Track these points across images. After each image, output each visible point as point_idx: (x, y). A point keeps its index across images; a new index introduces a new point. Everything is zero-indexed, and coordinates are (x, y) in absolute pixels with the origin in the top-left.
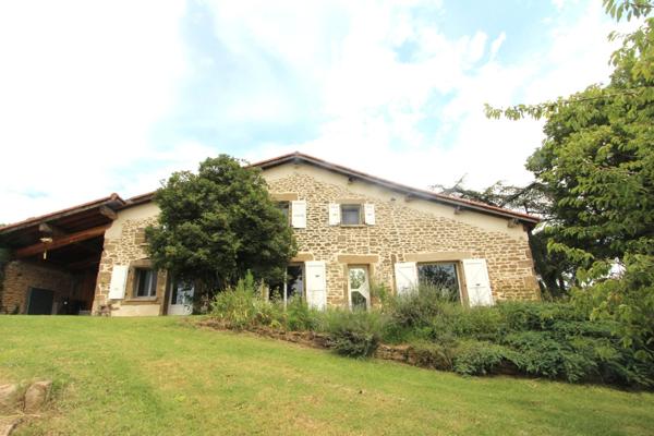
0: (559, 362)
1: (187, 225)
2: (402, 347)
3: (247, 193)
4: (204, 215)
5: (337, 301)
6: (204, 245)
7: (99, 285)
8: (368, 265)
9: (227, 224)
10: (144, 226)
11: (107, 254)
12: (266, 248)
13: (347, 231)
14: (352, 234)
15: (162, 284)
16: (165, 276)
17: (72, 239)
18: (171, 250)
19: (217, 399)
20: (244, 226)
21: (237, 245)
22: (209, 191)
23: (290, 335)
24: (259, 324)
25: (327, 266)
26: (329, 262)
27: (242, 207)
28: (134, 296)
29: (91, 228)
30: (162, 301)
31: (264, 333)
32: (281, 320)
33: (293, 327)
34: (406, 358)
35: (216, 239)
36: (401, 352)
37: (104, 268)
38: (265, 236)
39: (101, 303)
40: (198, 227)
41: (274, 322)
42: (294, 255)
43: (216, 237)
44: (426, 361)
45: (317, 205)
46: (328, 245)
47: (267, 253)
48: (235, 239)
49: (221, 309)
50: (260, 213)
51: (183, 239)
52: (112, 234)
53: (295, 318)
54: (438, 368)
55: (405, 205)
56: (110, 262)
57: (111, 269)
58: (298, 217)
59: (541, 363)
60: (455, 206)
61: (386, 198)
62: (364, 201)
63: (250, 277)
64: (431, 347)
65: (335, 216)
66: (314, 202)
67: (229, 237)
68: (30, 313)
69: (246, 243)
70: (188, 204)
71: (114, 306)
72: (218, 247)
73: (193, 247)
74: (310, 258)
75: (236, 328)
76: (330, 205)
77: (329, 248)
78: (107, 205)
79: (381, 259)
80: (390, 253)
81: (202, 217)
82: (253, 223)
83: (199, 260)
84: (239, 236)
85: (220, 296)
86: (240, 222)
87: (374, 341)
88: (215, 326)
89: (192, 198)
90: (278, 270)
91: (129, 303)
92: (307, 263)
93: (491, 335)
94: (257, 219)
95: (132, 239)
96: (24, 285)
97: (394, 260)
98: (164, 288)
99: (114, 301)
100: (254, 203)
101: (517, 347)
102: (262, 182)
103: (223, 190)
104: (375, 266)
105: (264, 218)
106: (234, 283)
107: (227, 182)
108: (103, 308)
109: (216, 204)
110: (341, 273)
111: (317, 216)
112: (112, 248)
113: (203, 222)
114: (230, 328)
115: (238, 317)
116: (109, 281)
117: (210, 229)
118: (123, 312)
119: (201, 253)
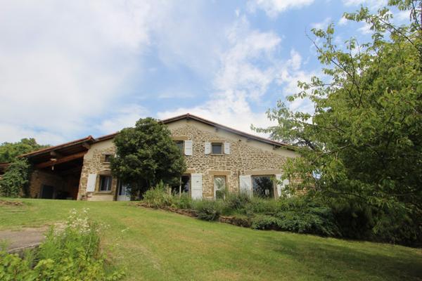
0: (297, 224)
1: (131, 156)
2: (230, 217)
3: (161, 139)
4: (139, 150)
5: (208, 195)
6: (139, 166)
7: (81, 184)
8: (225, 176)
9: (150, 156)
10: (105, 153)
11: (85, 168)
12: (170, 167)
13: (214, 157)
14: (217, 159)
15: (114, 184)
16: (116, 180)
17: (66, 159)
18: (123, 168)
19: (150, 230)
20: (158, 157)
21: (156, 166)
22: (141, 137)
23: (180, 211)
24: (166, 206)
25: (203, 177)
26: (204, 174)
27: (158, 147)
28: (99, 191)
29: (76, 153)
30: (114, 193)
31: (168, 210)
32: (176, 204)
33: (181, 207)
34: (232, 222)
35: (145, 163)
36: (229, 219)
37: (83, 175)
38: (170, 162)
39: (82, 194)
40: (136, 157)
41: (173, 205)
42: (185, 171)
43: (145, 162)
44: (240, 223)
45: (198, 143)
46: (204, 165)
47: (171, 171)
48: (155, 163)
49: (148, 198)
50: (167, 150)
51: (129, 163)
52: (88, 157)
53: (183, 203)
54: (245, 226)
55: (246, 144)
56: (86, 172)
57: (87, 176)
58: (188, 149)
59: (289, 225)
60: (273, 145)
61: (236, 140)
62: (224, 141)
63: (162, 183)
64: (243, 217)
65: (208, 149)
66: (197, 141)
67: (152, 162)
68: (43, 198)
69: (160, 165)
70: (131, 145)
71: (89, 195)
72: (146, 168)
73: (134, 167)
74: (194, 172)
75: (155, 207)
76: (206, 143)
77: (204, 167)
78: (87, 142)
79: (232, 173)
80: (237, 170)
81: (138, 152)
82: (163, 155)
83: (136, 173)
84: (157, 162)
85: (148, 192)
86: (157, 154)
87: (217, 214)
88: (146, 206)
89: (133, 142)
90: (176, 179)
91: (97, 194)
92: (192, 175)
93: (272, 213)
94: (165, 153)
95: (99, 160)
96: (39, 183)
97: (239, 174)
98: (115, 186)
99: (89, 193)
100: (164, 145)
101: (282, 218)
102: (169, 132)
103: (149, 137)
104: (228, 176)
105: (169, 152)
106: (154, 186)
107: (150, 133)
108: (83, 196)
109: (145, 145)
110: (210, 181)
111: (198, 149)
112: (88, 164)
113: (138, 154)
114: (152, 207)
115: (156, 202)
116: (86, 182)
117: (142, 158)
118: (93, 198)
119: (137, 170)
